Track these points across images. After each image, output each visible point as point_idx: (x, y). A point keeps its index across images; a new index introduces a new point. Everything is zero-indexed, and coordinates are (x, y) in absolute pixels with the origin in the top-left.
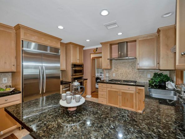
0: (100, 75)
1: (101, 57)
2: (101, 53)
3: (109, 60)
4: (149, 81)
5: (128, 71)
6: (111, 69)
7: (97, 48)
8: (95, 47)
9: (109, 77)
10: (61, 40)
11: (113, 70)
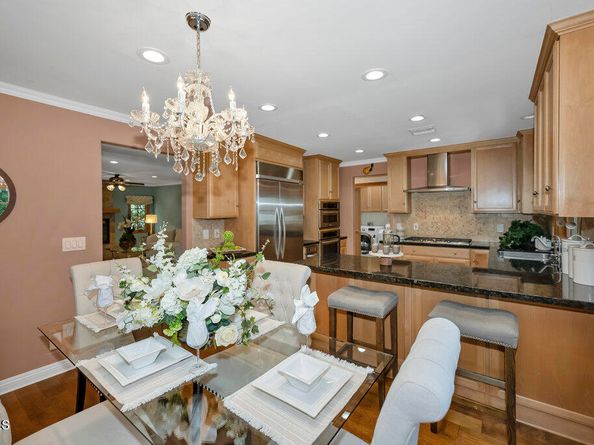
0: (370, 229)
1: (385, 183)
2: (386, 174)
3: (405, 194)
4: (500, 238)
5: (451, 217)
6: (409, 213)
7: (372, 165)
8: (369, 162)
9: (403, 231)
10: (304, 151)
11: (413, 214)
